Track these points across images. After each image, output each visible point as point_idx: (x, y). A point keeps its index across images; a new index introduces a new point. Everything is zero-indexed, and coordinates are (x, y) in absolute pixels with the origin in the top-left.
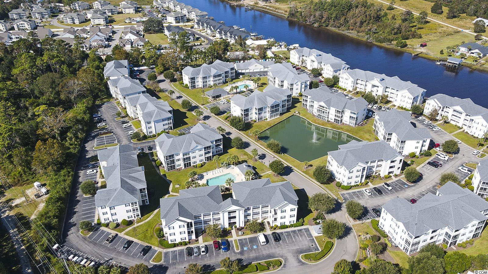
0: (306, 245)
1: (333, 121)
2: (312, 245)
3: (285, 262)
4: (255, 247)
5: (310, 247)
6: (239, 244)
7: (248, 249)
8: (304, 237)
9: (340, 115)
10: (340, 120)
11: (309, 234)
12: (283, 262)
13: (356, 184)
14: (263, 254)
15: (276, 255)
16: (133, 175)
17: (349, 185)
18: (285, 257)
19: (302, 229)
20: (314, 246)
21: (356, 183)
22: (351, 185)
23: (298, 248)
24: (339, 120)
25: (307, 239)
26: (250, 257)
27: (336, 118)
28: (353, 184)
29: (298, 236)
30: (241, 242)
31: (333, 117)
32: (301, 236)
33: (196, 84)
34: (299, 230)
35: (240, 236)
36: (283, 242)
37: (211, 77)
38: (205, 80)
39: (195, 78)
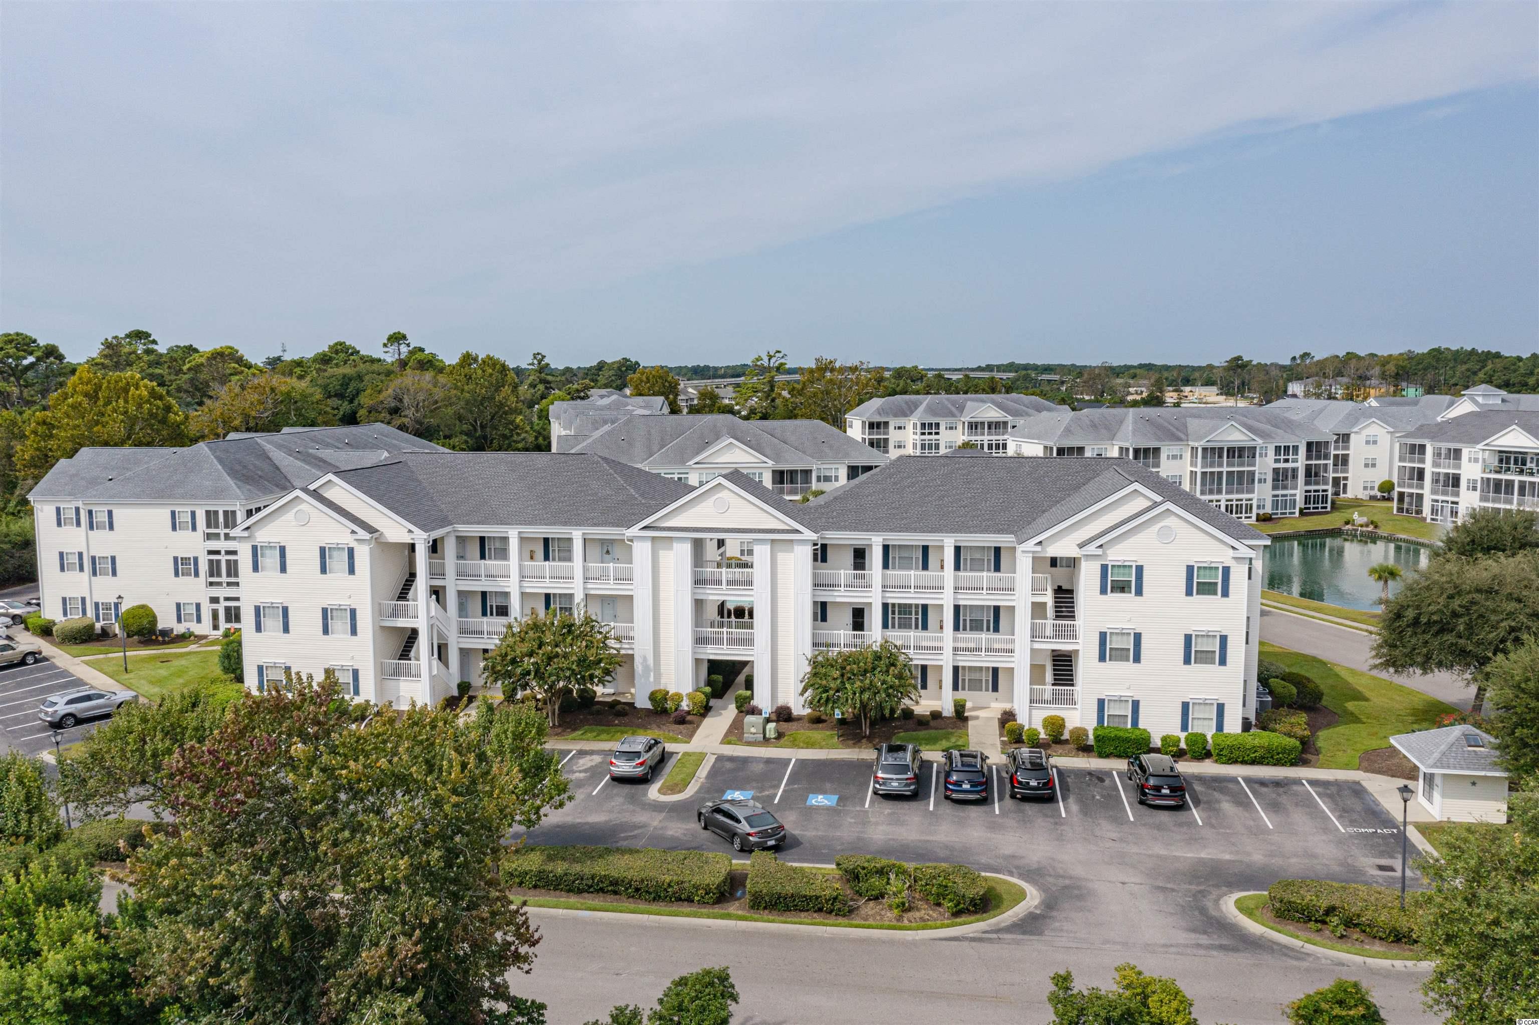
3: (1045, 906)
4: (821, 800)
12: (1031, 902)
18: (1065, 882)
37: (960, 427)
38: (933, 437)
39: (891, 428)
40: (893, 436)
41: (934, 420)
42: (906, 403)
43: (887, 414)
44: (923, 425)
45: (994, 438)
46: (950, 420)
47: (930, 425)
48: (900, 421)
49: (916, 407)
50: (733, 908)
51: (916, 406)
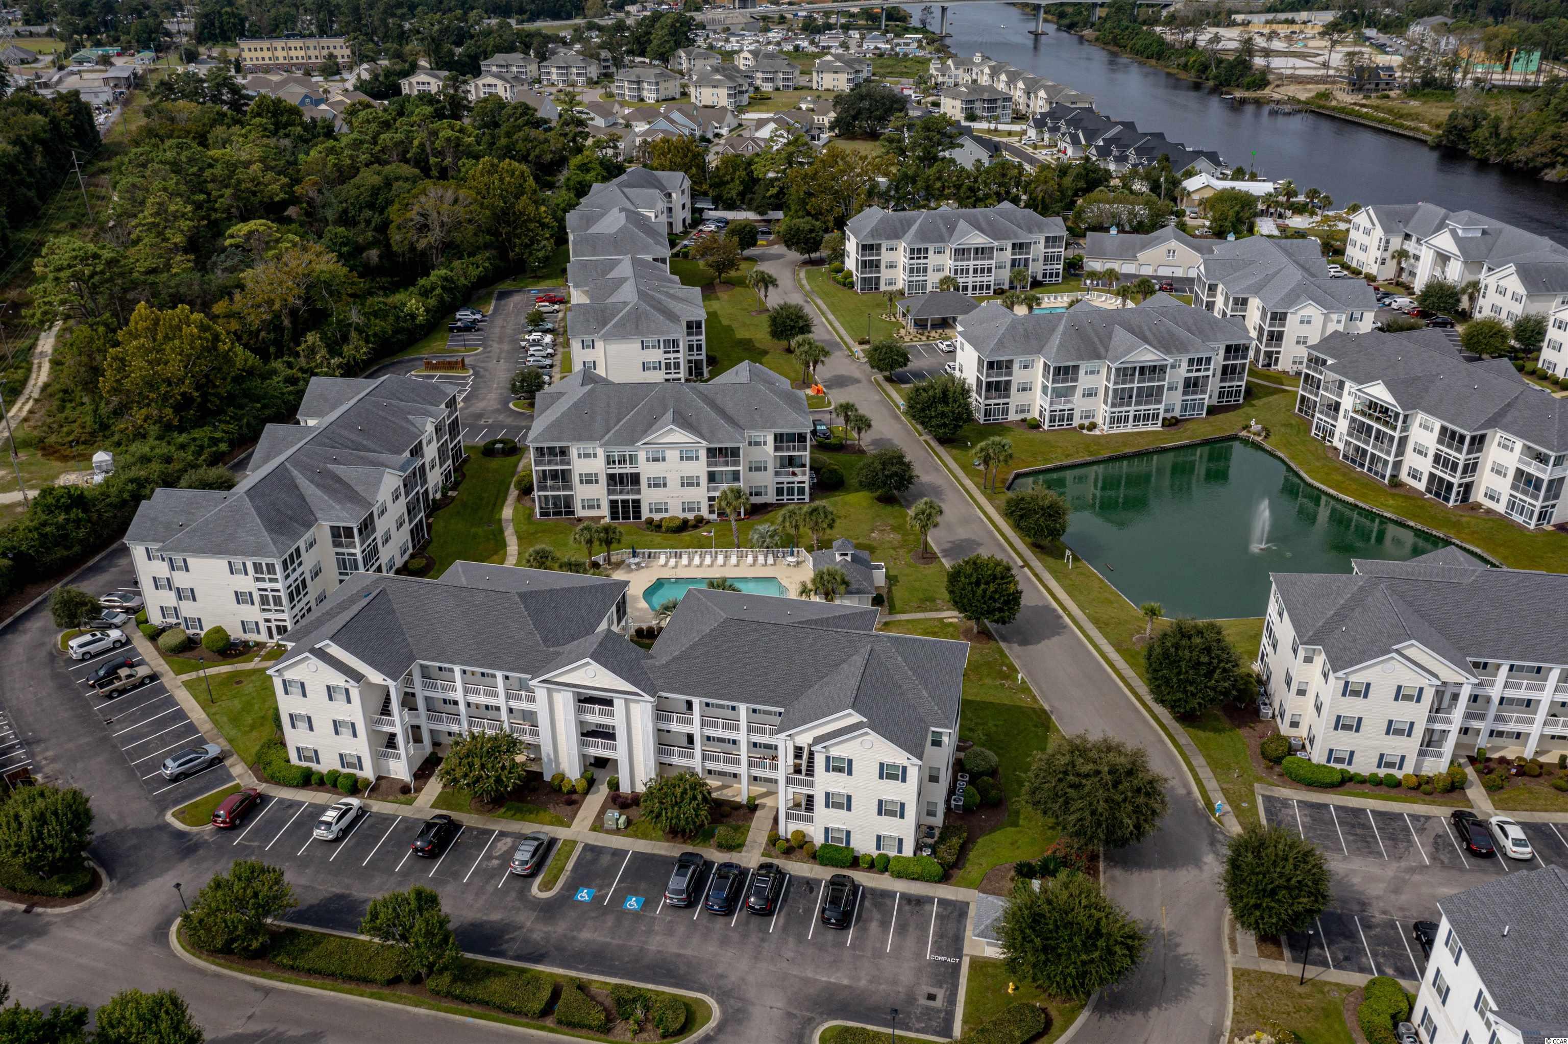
0: (895, 982)
1: (1421, 486)
2: (932, 997)
3: (720, 1028)
4: (633, 903)
5: (911, 999)
6: (570, 865)
7: (597, 900)
8: (910, 943)
9: (1461, 458)
10: (1455, 481)
11: (951, 933)
12: (712, 1024)
13: (1382, 772)
14: (642, 950)
15: (704, 978)
16: (340, 470)
17: (1339, 766)
18: (739, 1005)
19: (930, 900)
20: (939, 1003)
21: (1390, 765)
22: (1352, 769)
23: (846, 982)
24: (1450, 486)
25: (920, 954)
26: (574, 938)
27: (1438, 473)
28: (1364, 765)
29: (885, 924)
30: (589, 856)
31: (1425, 466)
32: (902, 929)
33: (885, 274)
34: (907, 899)
35: (608, 832)
36: (785, 929)
37: (948, 252)
38: (922, 261)
39: (883, 250)
40: (885, 257)
41: (923, 246)
42: (901, 221)
43: (880, 236)
44: (912, 251)
45: (979, 262)
46: (937, 245)
47: (919, 250)
48: (893, 243)
49: (910, 226)
50: (549, 1022)
51: (909, 224)
